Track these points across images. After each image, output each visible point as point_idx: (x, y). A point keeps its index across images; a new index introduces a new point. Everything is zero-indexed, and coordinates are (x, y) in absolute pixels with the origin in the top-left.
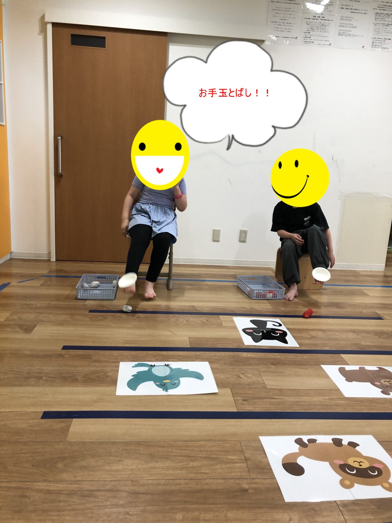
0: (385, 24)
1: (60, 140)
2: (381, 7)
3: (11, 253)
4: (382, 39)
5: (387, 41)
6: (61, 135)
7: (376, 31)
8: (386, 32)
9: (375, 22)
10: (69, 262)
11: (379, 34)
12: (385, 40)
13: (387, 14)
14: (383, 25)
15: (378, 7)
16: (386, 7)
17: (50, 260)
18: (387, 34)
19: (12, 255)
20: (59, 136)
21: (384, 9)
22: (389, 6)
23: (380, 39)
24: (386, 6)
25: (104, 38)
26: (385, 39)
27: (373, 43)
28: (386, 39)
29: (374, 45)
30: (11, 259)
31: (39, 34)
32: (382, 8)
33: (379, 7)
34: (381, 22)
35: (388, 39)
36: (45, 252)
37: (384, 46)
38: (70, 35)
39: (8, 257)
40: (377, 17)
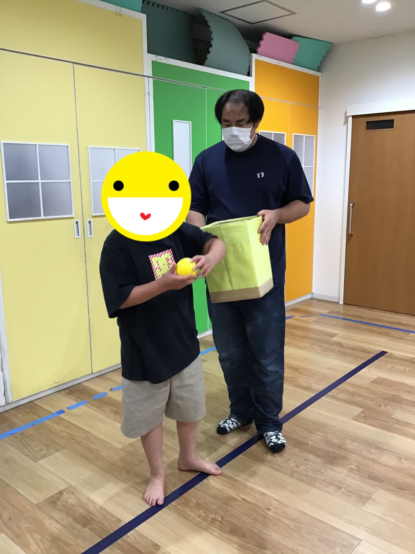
1: (351, 207)
3: (312, 293)
6: (352, 202)
10: (353, 306)
17: (338, 303)
19: (313, 295)
20: (351, 203)
25: (392, 121)
30: (312, 298)
31: (344, 124)
36: (337, 296)
38: (366, 122)
39: (309, 296)
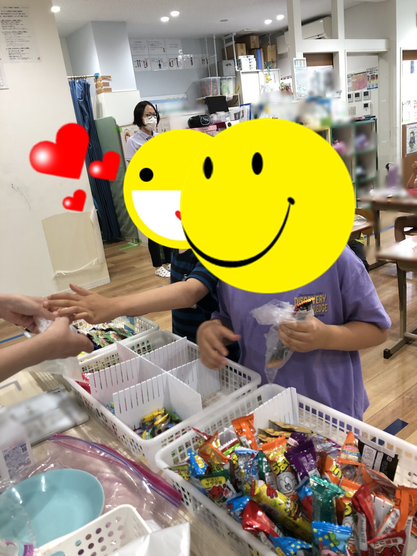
0: (16, 32)
2: (5, 14)
4: (18, 49)
5: (26, 51)
7: (8, 41)
8: (20, 40)
9: (4, 31)
11: (13, 44)
12: (22, 50)
13: (14, 20)
14: (14, 33)
15: (1, 14)
16: (12, 13)
18: (22, 43)
21: (9, 15)
22: (13, 11)
23: (16, 49)
24: (10, 11)
26: (21, 48)
27: (10, 54)
28: (23, 48)
29: (12, 57)
32: (7, 14)
33: (3, 14)
34: (11, 31)
35: (25, 48)
37: (23, 56)
40: (4, 25)
